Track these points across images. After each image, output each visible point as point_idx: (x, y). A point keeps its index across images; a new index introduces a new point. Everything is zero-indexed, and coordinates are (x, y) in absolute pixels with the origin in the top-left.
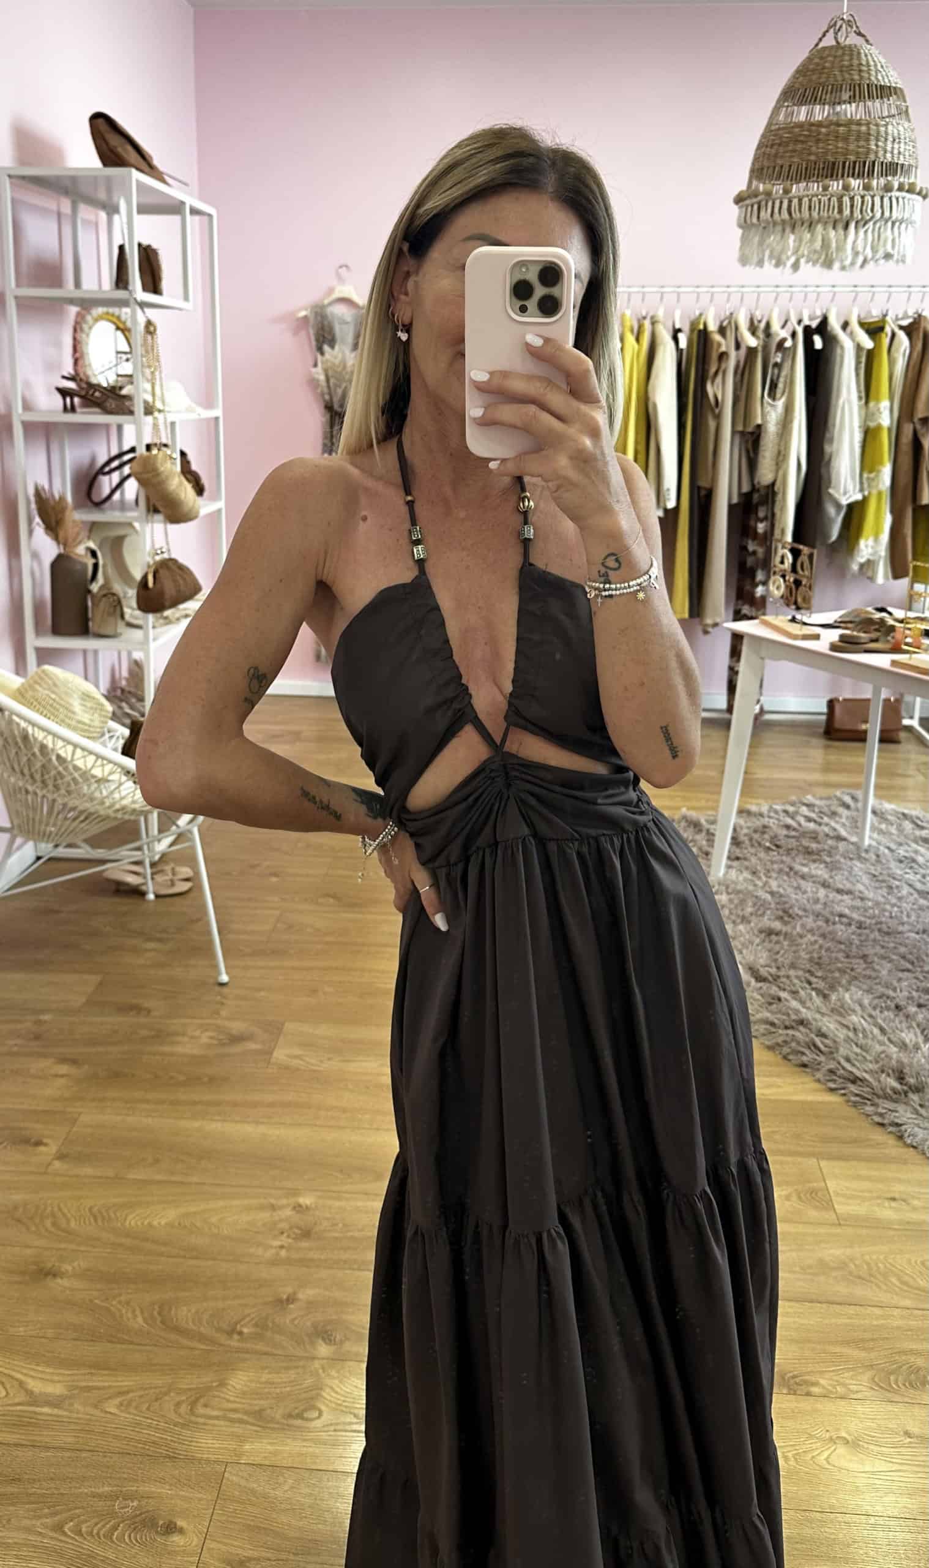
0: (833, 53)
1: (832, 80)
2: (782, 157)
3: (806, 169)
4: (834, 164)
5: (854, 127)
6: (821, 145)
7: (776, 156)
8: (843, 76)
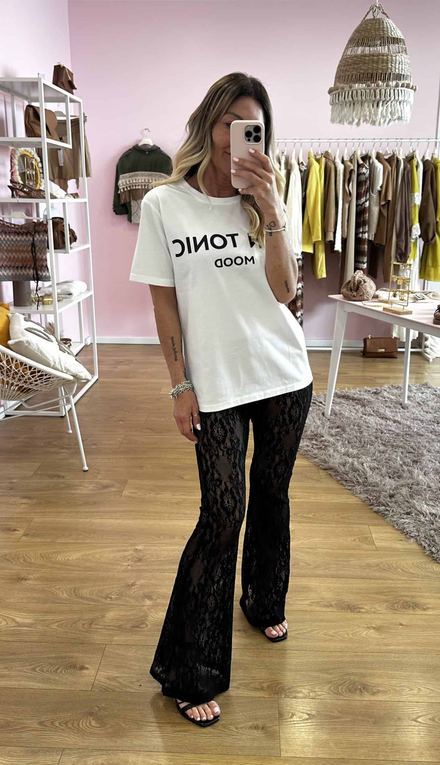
0: (371, 22)
1: (370, 35)
2: (348, 71)
3: (359, 77)
4: (372, 74)
5: (381, 57)
6: (366, 65)
7: (346, 70)
8: (375, 32)
